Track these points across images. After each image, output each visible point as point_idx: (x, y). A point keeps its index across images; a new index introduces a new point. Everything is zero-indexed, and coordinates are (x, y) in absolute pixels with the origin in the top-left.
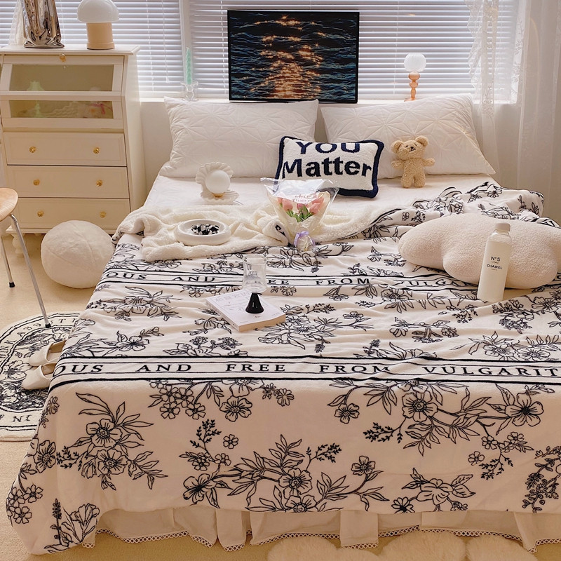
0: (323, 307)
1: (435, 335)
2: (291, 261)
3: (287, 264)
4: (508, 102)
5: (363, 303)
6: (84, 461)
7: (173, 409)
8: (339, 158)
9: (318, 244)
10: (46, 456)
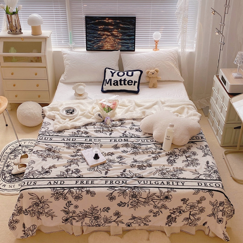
0: (110, 153)
1: (145, 166)
2: (103, 130)
3: (101, 131)
4: (192, 51)
5: (124, 152)
6: (32, 212)
7: (58, 198)
8: (125, 79)
9: (113, 121)
10: (20, 211)
